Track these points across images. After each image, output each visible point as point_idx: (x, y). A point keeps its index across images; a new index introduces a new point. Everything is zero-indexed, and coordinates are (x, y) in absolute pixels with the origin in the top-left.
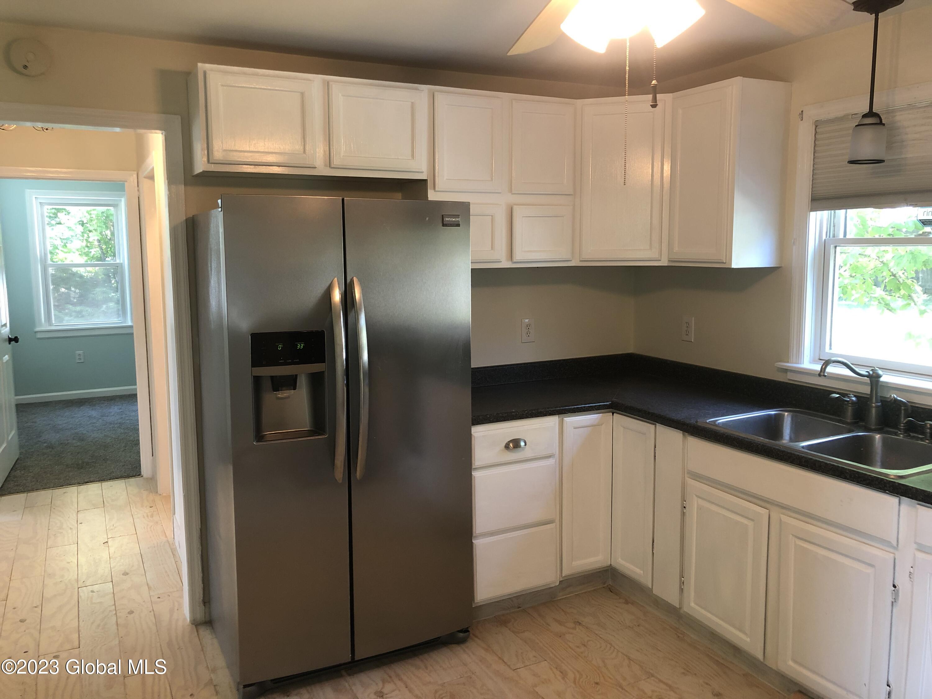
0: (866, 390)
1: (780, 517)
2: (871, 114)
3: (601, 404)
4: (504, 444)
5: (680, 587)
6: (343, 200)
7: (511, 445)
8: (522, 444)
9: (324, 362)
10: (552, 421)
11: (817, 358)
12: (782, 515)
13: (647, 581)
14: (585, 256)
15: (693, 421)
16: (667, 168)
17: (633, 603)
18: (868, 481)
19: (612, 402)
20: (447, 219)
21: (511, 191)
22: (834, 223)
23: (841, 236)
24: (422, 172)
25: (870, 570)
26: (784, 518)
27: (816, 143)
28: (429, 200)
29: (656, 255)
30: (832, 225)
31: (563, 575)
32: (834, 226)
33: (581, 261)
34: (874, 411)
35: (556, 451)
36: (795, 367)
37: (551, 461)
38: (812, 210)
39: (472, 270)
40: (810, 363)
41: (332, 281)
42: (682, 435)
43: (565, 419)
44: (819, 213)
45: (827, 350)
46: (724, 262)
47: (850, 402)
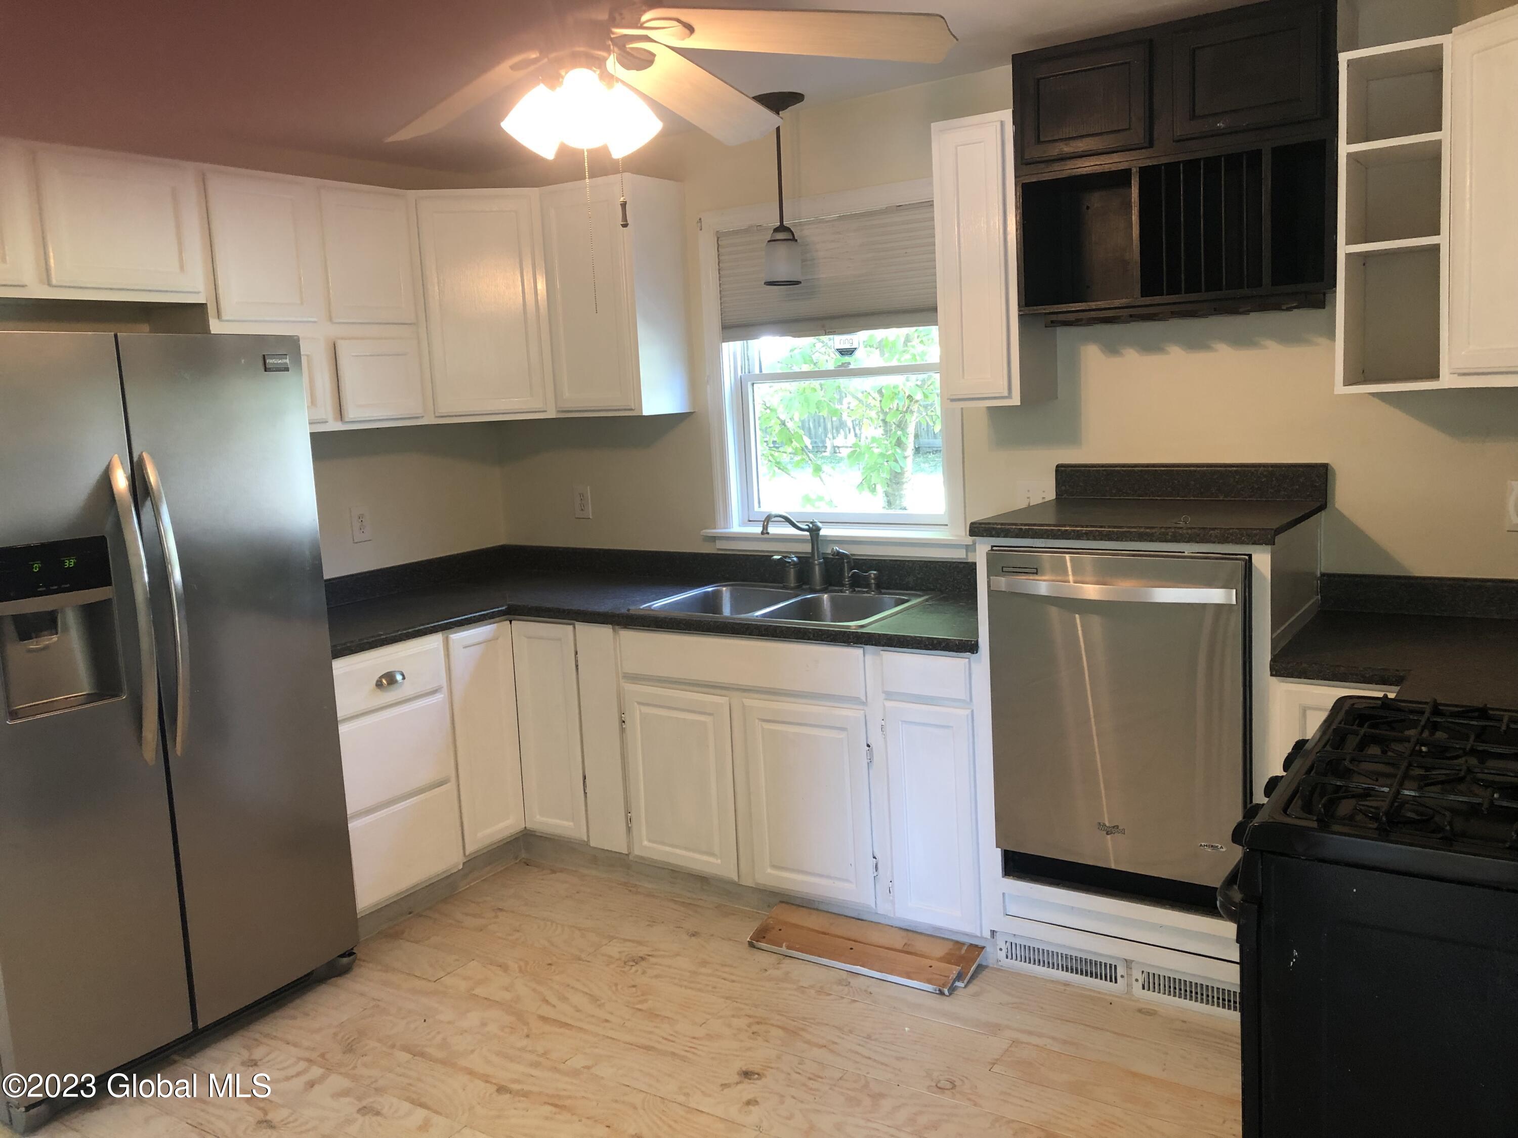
0: (807, 548)
1: (742, 702)
2: (782, 228)
3: (494, 610)
4: (375, 682)
5: (627, 824)
6: (116, 336)
7: (384, 681)
8: (399, 677)
9: (110, 584)
10: (432, 643)
11: (747, 519)
12: (744, 700)
13: (580, 834)
14: (443, 411)
15: (624, 611)
16: (541, 286)
17: (562, 871)
18: (832, 637)
19: (509, 605)
20: (271, 361)
21: (330, 319)
22: (748, 356)
23: (757, 371)
24: (198, 293)
25: (843, 735)
26: (748, 702)
27: (721, 258)
28: (212, 333)
29: (539, 405)
30: (746, 357)
31: (467, 853)
32: (748, 360)
33: (436, 417)
34: (817, 568)
35: (444, 682)
36: (726, 533)
37: (439, 697)
38: (725, 340)
39: (313, 436)
40: (740, 526)
41: (111, 460)
42: (611, 630)
43: (451, 636)
44: (731, 343)
45: (756, 509)
46: (633, 408)
47: (792, 563)
